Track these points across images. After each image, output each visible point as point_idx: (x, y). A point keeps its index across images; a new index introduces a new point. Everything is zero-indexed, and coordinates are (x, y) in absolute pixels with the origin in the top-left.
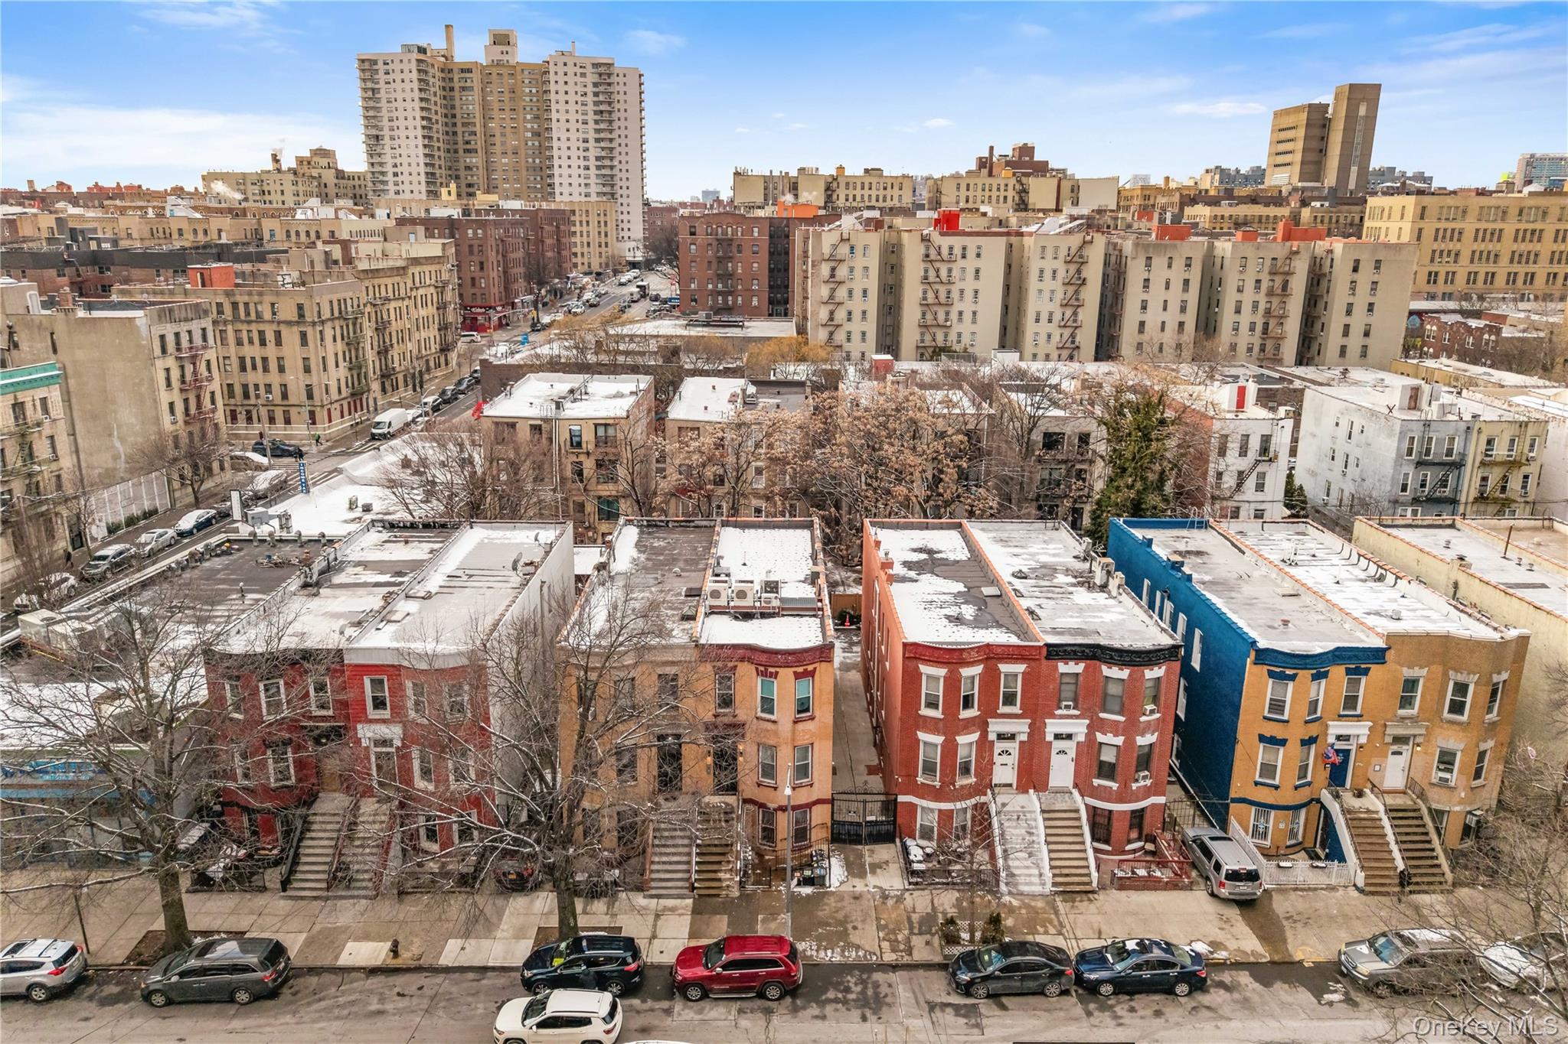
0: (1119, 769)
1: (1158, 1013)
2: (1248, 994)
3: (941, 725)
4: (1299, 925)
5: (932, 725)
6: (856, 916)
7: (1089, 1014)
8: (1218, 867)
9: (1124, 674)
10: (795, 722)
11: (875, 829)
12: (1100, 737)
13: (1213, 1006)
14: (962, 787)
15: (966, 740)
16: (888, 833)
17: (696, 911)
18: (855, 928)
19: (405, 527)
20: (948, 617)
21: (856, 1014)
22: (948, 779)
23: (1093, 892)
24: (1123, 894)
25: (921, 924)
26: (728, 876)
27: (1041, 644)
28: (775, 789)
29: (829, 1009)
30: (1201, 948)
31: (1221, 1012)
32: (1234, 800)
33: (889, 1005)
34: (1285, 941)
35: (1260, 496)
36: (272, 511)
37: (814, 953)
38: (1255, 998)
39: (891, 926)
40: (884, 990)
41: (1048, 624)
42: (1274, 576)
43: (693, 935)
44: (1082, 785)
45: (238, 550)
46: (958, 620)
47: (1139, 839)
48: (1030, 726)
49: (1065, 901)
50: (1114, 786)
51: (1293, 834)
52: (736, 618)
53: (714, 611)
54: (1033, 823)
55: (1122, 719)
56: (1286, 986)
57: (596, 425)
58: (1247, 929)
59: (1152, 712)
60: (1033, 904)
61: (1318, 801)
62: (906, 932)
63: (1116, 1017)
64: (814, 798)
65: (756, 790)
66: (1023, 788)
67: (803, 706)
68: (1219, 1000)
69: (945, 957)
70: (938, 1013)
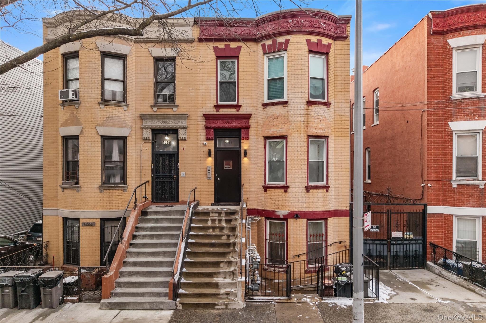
10: (309, 103)
11: (401, 250)
16: (416, 256)
28: (285, 192)
65: (263, 195)
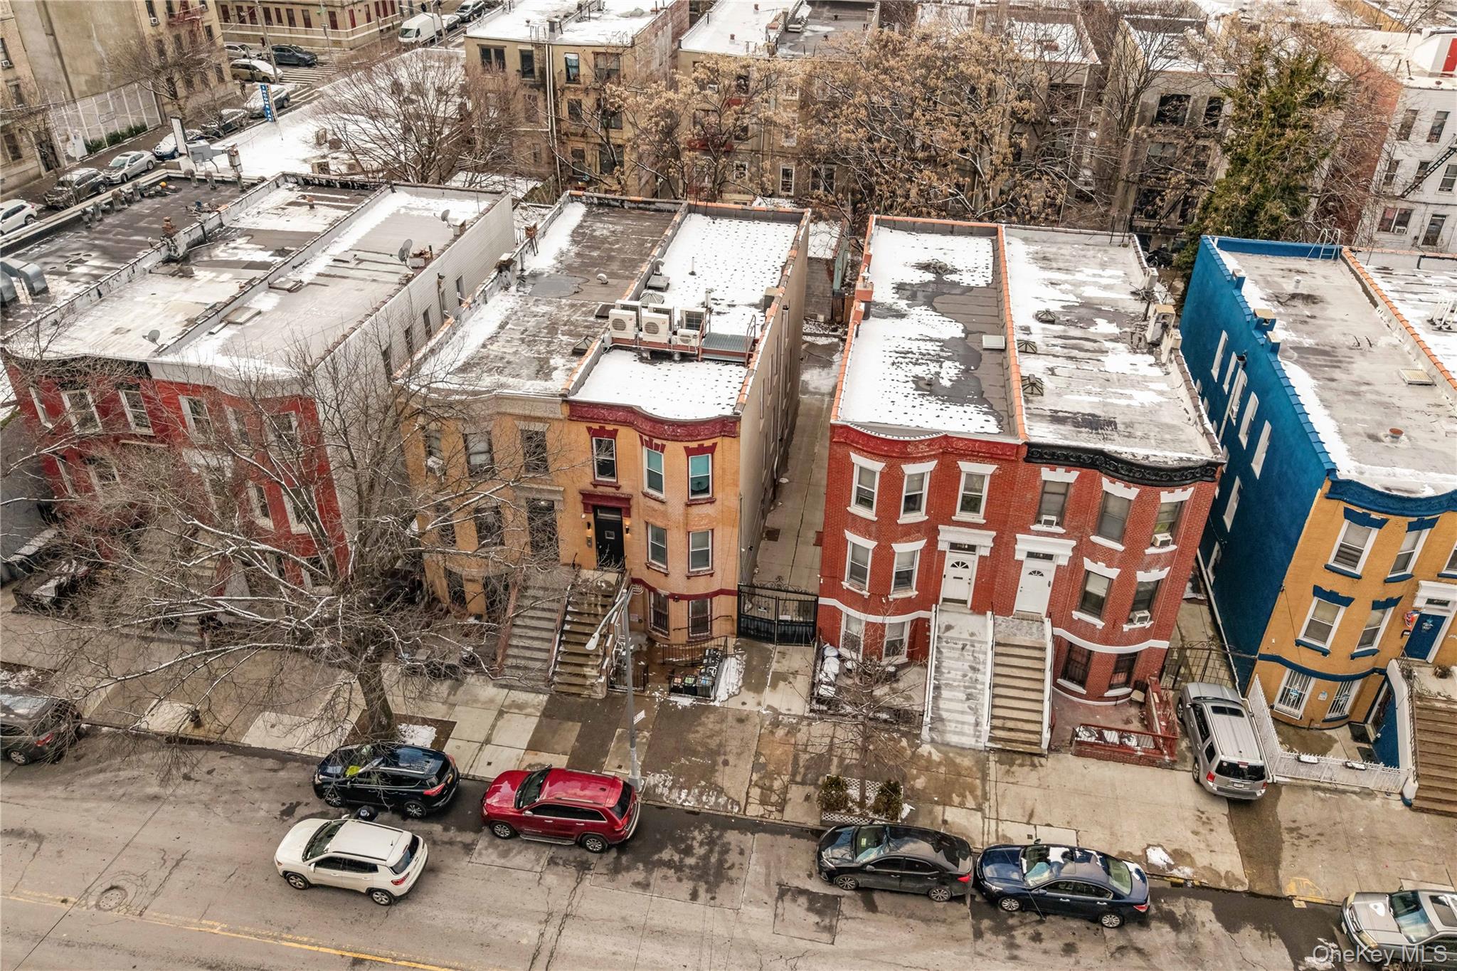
0: (1108, 607)
1: (1069, 949)
2: (1201, 939)
3: (873, 528)
4: (1304, 843)
5: (863, 527)
6: (733, 746)
7: (978, 934)
8: (1211, 752)
9: (1132, 493)
10: (689, 505)
11: (790, 630)
12: (1088, 564)
13: (1147, 949)
14: (895, 600)
15: (906, 551)
16: (805, 635)
17: (547, 713)
18: (726, 763)
19: (320, 185)
20: (917, 380)
21: (687, 886)
22: (880, 590)
23: (1041, 755)
24: (1080, 762)
25: (807, 768)
26: (594, 673)
27: (1020, 442)
28: (666, 575)
29: (658, 873)
30: (1158, 857)
31: (1155, 961)
32: (1264, 657)
33: (731, 881)
34: (1276, 864)
35: (1445, 197)
36: (217, 146)
37: (666, 792)
38: (1208, 944)
39: (771, 767)
40: (732, 857)
41: (1048, 403)
42: (1407, 348)
43: (534, 746)
44: (1057, 614)
45: (175, 191)
46: (927, 387)
47: (1126, 684)
48: (994, 540)
49: (1000, 762)
50: (1100, 624)
51: (1336, 706)
52: (642, 359)
53: (618, 345)
54: (981, 657)
55: (1120, 547)
56: (1257, 934)
57: (596, 54)
58: (1229, 839)
59: (1164, 544)
60: (958, 760)
61: (1383, 672)
62: (786, 778)
63: (1012, 945)
64: (716, 588)
65: (646, 572)
66: (979, 606)
67: (700, 487)
68: (1159, 941)
69: (822, 822)
70: (787, 903)
